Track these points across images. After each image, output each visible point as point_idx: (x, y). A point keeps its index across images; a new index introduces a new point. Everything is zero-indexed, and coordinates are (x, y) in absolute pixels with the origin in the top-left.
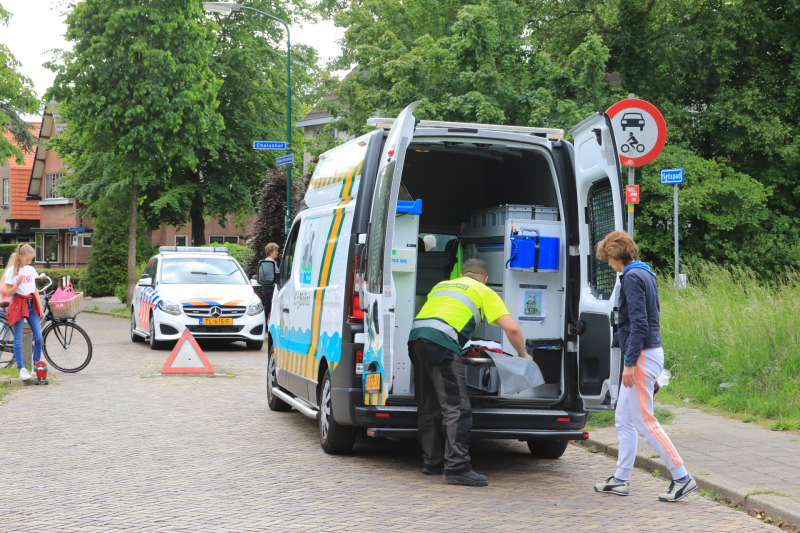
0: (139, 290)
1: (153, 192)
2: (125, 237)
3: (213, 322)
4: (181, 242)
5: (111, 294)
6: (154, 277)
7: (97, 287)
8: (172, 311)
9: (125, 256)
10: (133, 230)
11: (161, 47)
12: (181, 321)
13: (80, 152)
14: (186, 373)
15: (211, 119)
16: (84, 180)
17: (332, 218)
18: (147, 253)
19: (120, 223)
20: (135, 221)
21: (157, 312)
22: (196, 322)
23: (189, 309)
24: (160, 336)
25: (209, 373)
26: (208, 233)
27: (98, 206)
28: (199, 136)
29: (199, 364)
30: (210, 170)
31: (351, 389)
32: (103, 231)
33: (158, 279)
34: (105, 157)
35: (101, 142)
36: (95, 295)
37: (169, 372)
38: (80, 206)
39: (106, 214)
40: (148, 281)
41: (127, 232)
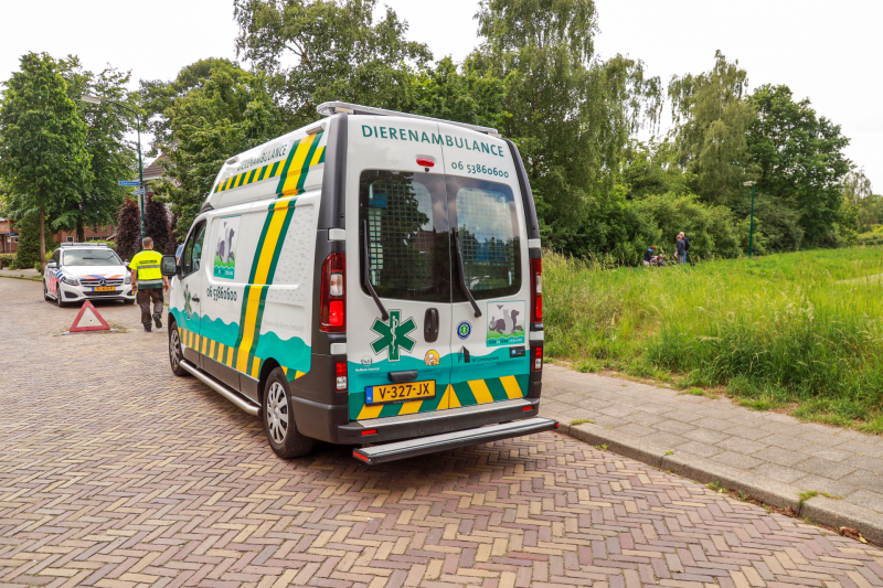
0: (49, 269)
1: (54, 216)
2: (38, 237)
3: (101, 289)
4: (70, 240)
5: (32, 267)
6: (58, 261)
7: (23, 264)
8: (73, 283)
9: (39, 248)
10: (43, 233)
11: (55, 133)
12: (80, 290)
13: (8, 194)
14: (89, 330)
15: (87, 174)
16: (13, 209)
17: (266, 214)
18: (52, 245)
19: (35, 230)
20: (43, 229)
21: (62, 285)
22: (90, 290)
23: (84, 282)
24: (65, 299)
25: (105, 328)
26: (85, 235)
27: (20, 222)
28: (81, 184)
29: (97, 323)
30: (85, 203)
31: (330, 407)
32: (25, 234)
33: (61, 263)
34: (22, 197)
35: (21, 188)
36: (23, 268)
37: (75, 330)
38: (12, 222)
39: (26, 225)
40: (55, 264)
41: (39, 235)
